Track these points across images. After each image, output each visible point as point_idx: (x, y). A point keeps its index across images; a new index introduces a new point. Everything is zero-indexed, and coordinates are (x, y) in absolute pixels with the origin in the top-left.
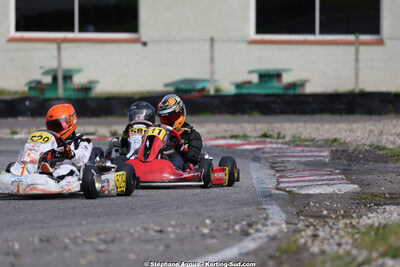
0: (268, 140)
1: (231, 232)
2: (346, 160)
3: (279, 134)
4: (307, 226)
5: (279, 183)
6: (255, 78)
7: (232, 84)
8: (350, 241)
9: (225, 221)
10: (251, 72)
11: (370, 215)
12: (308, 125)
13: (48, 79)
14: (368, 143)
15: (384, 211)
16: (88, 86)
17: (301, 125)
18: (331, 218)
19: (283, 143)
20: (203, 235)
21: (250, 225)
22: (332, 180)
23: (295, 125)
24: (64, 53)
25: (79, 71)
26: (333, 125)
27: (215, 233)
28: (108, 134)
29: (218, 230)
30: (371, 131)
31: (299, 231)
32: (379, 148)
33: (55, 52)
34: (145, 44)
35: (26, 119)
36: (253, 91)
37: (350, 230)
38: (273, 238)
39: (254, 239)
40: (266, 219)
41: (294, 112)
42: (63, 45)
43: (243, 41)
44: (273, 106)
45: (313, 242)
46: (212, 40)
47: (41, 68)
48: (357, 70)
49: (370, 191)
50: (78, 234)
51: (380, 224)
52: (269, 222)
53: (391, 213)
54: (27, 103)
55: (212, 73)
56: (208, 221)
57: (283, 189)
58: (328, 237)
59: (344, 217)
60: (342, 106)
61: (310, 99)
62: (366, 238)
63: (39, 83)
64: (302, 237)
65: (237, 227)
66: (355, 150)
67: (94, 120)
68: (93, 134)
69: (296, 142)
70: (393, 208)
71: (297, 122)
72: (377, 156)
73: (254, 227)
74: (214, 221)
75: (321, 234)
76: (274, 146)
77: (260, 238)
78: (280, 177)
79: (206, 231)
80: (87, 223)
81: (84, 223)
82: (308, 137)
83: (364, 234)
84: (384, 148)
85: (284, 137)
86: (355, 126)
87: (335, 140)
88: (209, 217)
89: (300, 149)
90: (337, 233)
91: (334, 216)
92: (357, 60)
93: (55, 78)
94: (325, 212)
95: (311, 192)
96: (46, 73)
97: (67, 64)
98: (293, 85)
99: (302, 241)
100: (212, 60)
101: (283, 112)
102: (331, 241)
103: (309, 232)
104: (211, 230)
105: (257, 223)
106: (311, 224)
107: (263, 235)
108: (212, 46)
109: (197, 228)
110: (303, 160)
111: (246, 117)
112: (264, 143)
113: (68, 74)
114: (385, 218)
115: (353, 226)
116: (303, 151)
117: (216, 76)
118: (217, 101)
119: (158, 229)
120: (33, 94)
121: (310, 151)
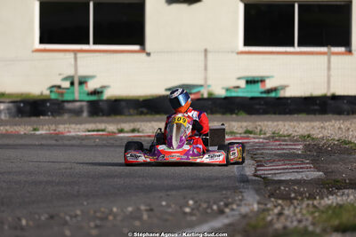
0: (252, 136)
1: (209, 211)
2: (316, 152)
3: (261, 131)
4: (276, 206)
5: (256, 170)
6: (242, 83)
7: (223, 88)
8: (310, 218)
9: (205, 202)
10: (239, 78)
11: (331, 197)
12: (287, 123)
13: (66, 84)
14: (337, 138)
15: (343, 194)
16: (100, 90)
17: (280, 123)
18: (297, 199)
19: (264, 138)
20: (185, 213)
21: (226, 205)
22: (301, 168)
23: (275, 123)
24: (80, 62)
25: (92, 77)
26: (308, 124)
27: (195, 212)
28: (116, 131)
29: (198, 209)
30: (340, 128)
31: (268, 210)
32: (345, 142)
33: (72, 61)
34: (149, 54)
35: (47, 118)
36: (241, 94)
37: (311, 209)
38: (244, 216)
39: (227, 217)
40: (241, 200)
41: (275, 113)
42: (79, 55)
43: (232, 52)
44: (258, 107)
45: (278, 219)
46: (206, 51)
47: (60, 74)
48: (329, 77)
49: (333, 178)
50: (78, 212)
51: (337, 204)
52: (243, 203)
53: (348, 195)
54: (48, 104)
55: (206, 79)
56: (191, 202)
57: (259, 176)
58: (292, 215)
59: (308, 199)
60: (316, 107)
61: (289, 101)
62: (324, 216)
63: (59, 87)
64: (269, 215)
65: (215, 207)
66: (325, 144)
67: (105, 118)
68: (103, 130)
69: (275, 137)
70: (351, 191)
71: (278, 121)
72: (343, 149)
73: (230, 207)
74: (196, 202)
75: (286, 212)
76: (257, 140)
77: (233, 216)
78: (258, 166)
79: (187, 210)
80: (88, 204)
81: (85, 203)
82: (286, 133)
83: (323, 212)
84: (350, 142)
85: (265, 134)
86: (327, 124)
87: (309, 136)
88: (192, 199)
89: (278, 143)
90: (300, 212)
91: (300, 198)
92: (329, 68)
93: (72, 84)
94: (293, 195)
95: (283, 178)
96: (65, 79)
97: (82, 72)
98: (275, 90)
99: (269, 218)
100: (206, 69)
101: (265, 112)
102: (294, 218)
103: (276, 211)
104: (193, 209)
105: (232, 203)
106: (279, 205)
107: (237, 213)
108: (206, 56)
109: (181, 207)
110: (279, 152)
111: (234, 116)
112: (248, 138)
113: (83, 80)
114: (342, 200)
115: (314, 206)
116: (280, 145)
117: (209, 82)
118: (210, 103)
119: (148, 208)
120: (53, 96)
121: (287, 145)
